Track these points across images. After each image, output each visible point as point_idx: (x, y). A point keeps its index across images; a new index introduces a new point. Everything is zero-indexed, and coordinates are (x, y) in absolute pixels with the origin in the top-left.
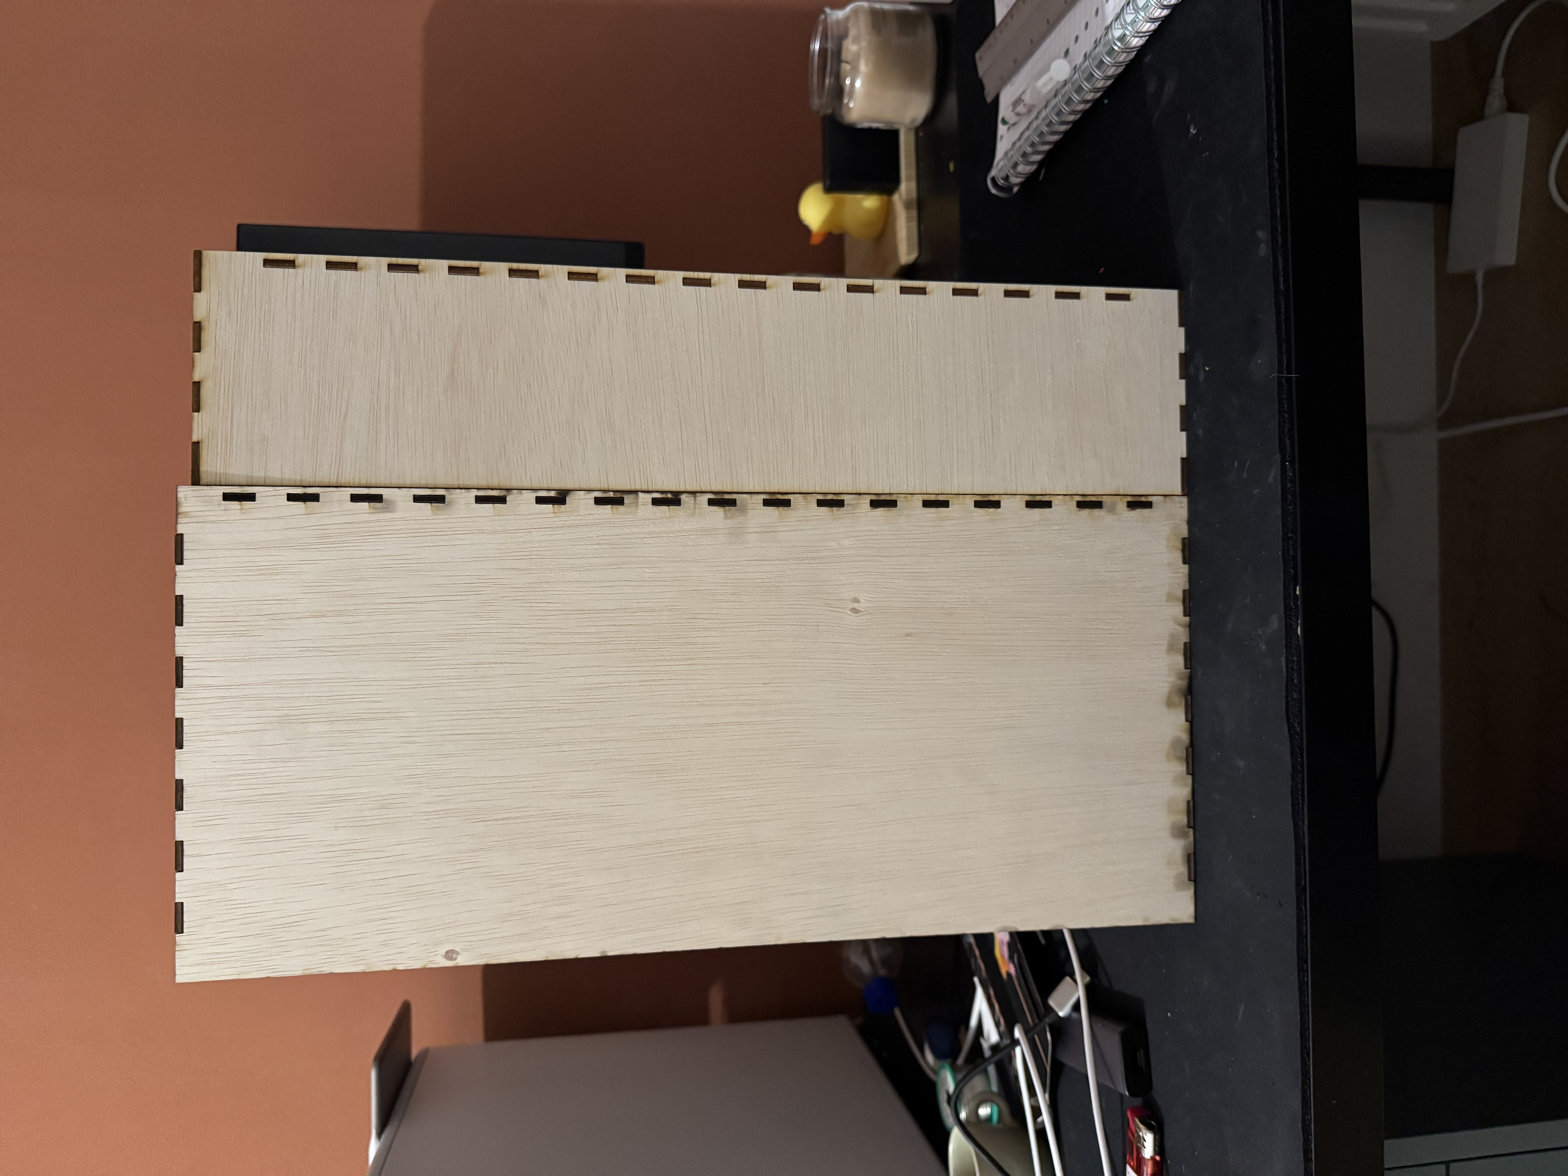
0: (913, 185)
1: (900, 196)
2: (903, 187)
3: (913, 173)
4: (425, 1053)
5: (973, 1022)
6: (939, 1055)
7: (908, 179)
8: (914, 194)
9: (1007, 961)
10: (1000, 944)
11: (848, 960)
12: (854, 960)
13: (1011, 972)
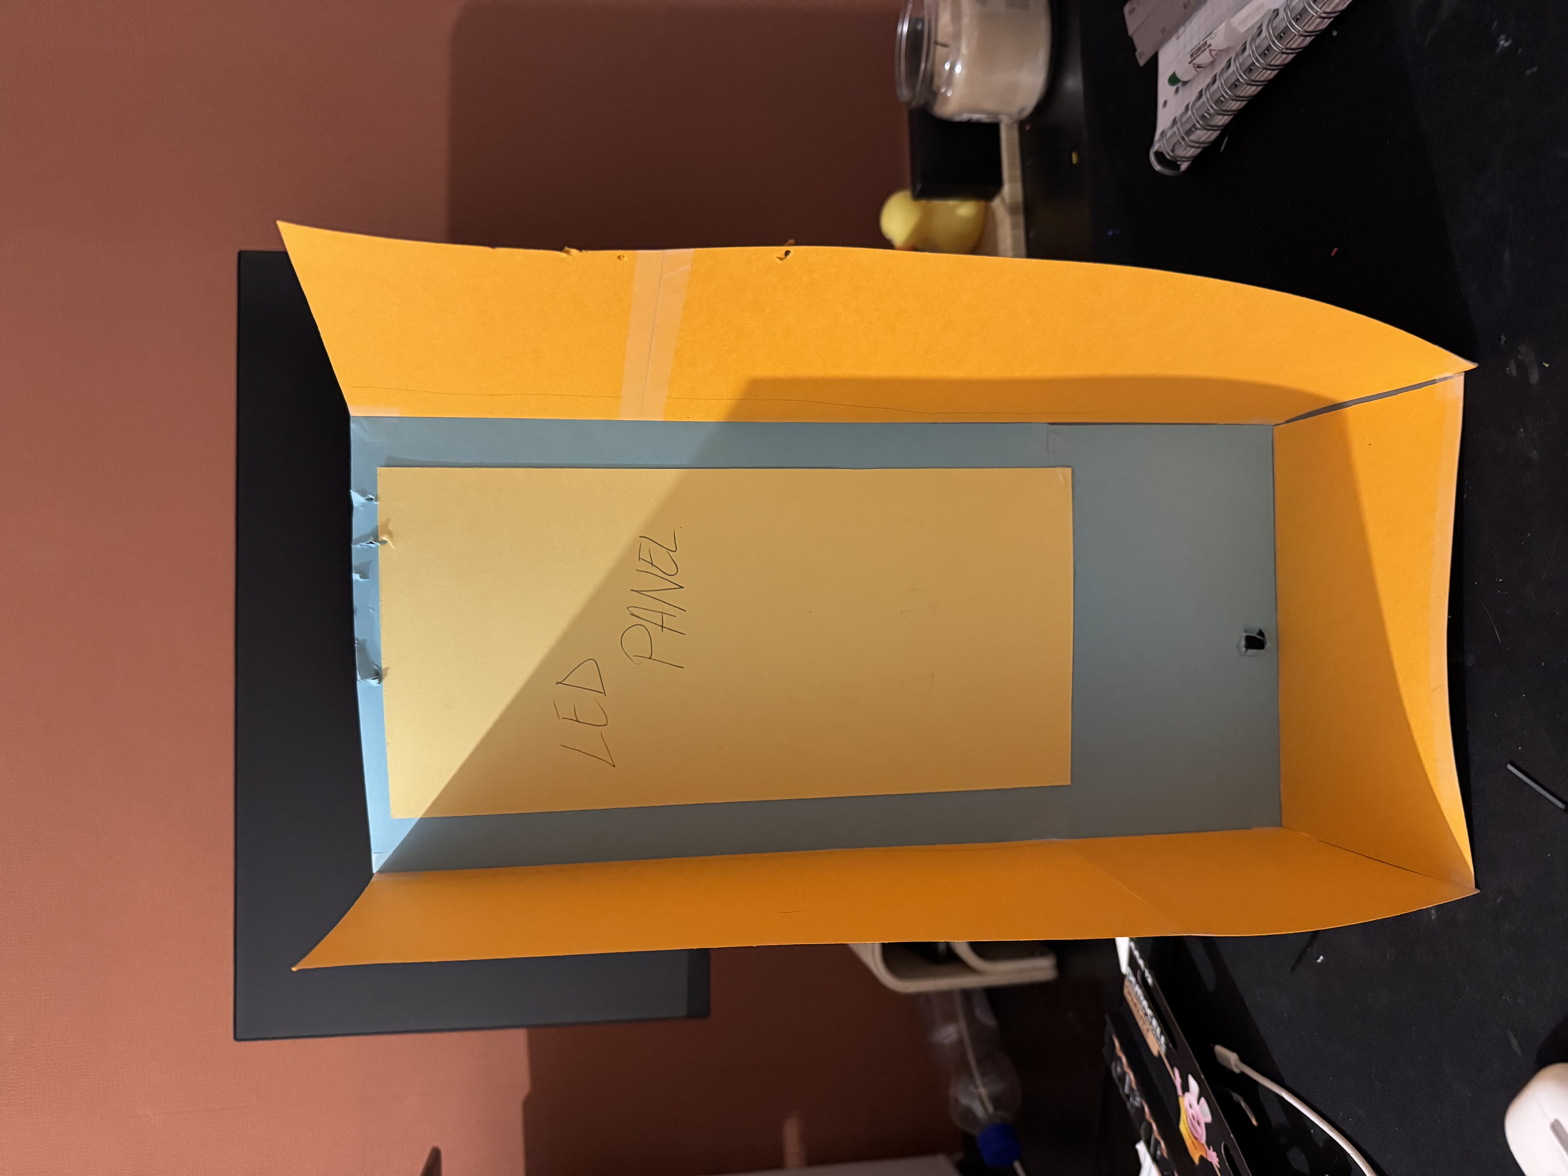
0: (1019, 186)
1: (1003, 201)
2: (1006, 189)
3: (1018, 173)
7: (1012, 179)
8: (1020, 197)
9: (1203, 1144)
10: (1190, 1119)
11: (956, 1101)
12: (964, 1100)
13: (1210, 1160)
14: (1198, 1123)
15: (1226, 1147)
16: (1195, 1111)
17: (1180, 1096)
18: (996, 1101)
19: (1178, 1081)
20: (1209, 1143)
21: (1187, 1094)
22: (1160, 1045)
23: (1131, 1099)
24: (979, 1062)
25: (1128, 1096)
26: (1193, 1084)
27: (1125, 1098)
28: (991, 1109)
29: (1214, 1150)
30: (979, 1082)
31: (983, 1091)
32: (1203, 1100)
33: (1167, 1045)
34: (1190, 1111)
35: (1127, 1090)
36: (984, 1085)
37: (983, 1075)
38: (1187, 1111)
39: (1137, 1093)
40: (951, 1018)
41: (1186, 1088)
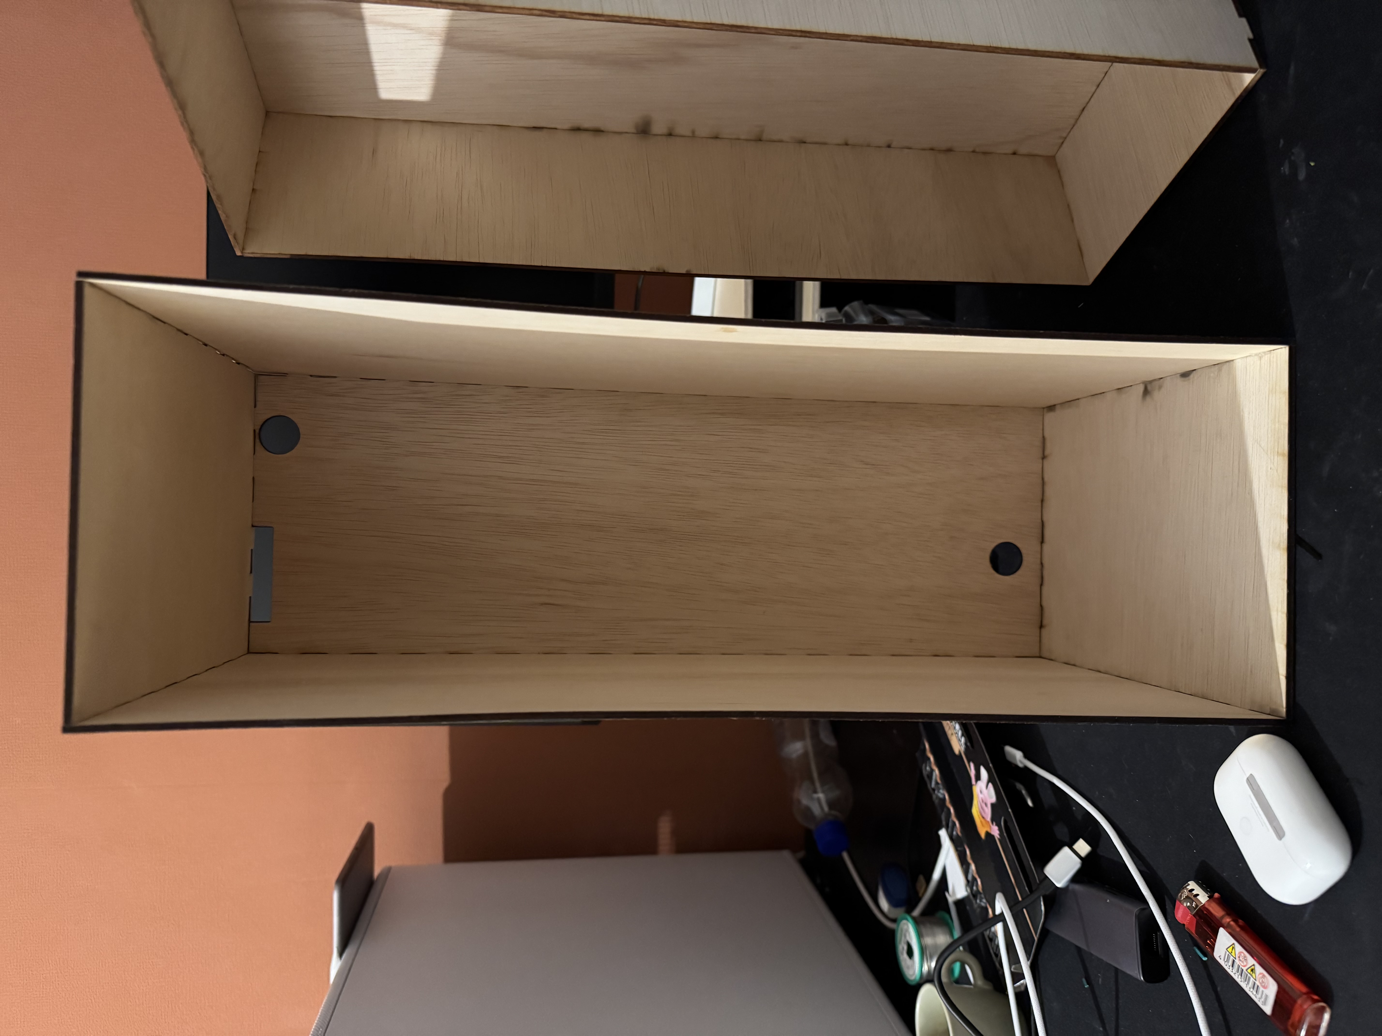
4: (387, 872)
5: (936, 875)
6: (894, 903)
9: (988, 822)
10: (980, 803)
11: (799, 802)
12: (805, 801)
13: (993, 833)
14: (986, 805)
15: (1005, 822)
16: (984, 795)
17: (974, 785)
18: (831, 805)
19: (972, 773)
20: (993, 820)
21: (979, 782)
22: (960, 745)
23: (936, 792)
24: (821, 774)
25: (934, 790)
26: (984, 773)
27: (931, 791)
28: (826, 809)
29: (997, 825)
30: (819, 789)
31: (821, 796)
32: (990, 785)
33: (966, 744)
34: (981, 796)
35: (933, 785)
36: (823, 792)
37: (823, 785)
38: (978, 795)
39: (941, 786)
40: (799, 736)
41: (978, 778)
